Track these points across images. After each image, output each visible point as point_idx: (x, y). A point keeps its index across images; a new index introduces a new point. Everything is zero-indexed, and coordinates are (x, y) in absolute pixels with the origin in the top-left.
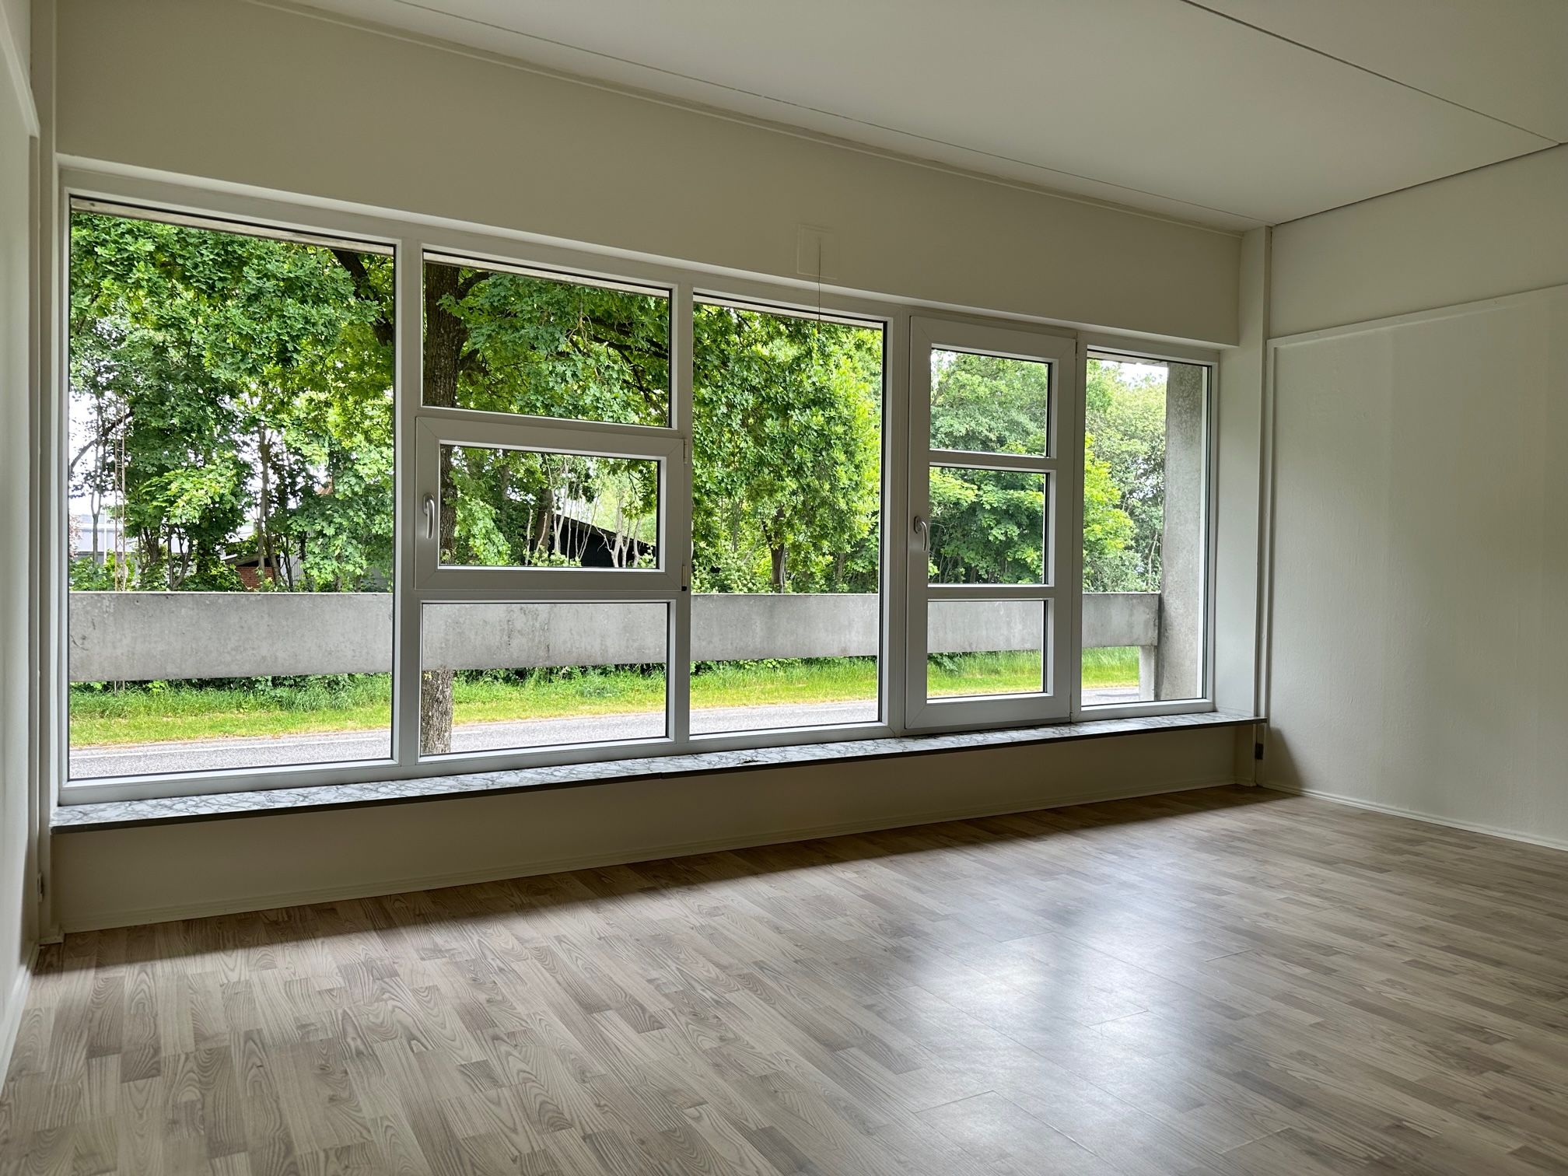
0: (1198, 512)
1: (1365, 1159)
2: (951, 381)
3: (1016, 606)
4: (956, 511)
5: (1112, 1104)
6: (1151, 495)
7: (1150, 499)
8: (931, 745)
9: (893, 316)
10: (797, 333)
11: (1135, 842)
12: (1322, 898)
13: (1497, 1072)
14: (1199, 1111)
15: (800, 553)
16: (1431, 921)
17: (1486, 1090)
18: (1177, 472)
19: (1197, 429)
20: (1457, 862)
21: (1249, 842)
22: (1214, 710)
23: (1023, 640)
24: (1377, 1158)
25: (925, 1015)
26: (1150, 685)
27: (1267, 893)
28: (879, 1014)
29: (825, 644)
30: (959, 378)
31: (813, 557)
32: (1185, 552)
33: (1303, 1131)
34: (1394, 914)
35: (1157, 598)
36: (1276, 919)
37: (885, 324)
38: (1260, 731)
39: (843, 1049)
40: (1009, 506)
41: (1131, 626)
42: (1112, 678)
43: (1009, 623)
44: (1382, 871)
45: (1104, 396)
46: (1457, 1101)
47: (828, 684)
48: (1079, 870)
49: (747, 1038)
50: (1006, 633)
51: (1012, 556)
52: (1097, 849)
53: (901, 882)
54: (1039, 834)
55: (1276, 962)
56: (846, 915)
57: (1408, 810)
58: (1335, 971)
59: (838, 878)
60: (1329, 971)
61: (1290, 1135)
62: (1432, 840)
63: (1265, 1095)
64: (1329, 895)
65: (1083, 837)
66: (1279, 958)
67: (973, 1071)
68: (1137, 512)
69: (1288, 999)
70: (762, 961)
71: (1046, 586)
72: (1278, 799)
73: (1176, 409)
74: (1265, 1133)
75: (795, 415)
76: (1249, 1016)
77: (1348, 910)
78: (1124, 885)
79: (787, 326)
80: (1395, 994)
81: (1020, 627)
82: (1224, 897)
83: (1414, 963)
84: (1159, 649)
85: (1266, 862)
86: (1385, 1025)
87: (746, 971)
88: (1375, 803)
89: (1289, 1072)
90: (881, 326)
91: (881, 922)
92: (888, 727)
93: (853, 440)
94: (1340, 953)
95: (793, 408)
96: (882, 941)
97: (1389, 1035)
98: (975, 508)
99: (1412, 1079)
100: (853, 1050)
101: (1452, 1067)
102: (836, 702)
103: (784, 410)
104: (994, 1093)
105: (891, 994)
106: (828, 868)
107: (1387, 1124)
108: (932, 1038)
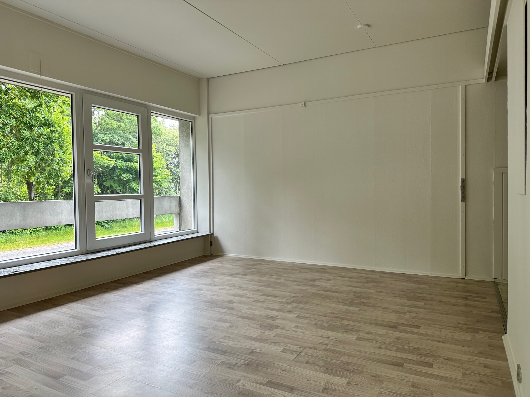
0: (191, 169)
1: (244, 364)
2: (103, 121)
3: (130, 202)
4: (107, 169)
5: (166, 369)
6: (176, 165)
7: (176, 166)
8: (98, 256)
9: (75, 92)
10: (34, 95)
11: (173, 279)
12: (230, 286)
13: (277, 328)
14: (195, 363)
15: (40, 185)
16: (259, 288)
17: (274, 335)
18: (183, 156)
19: (189, 142)
20: (265, 269)
21: (209, 272)
22: (198, 232)
23: (133, 214)
24: (247, 363)
25: (97, 356)
26: (177, 226)
27: (214, 288)
28: (77, 360)
29: (51, 221)
30: (106, 120)
31: (46, 186)
32: (187, 182)
33: (226, 361)
34: (250, 287)
35: (179, 197)
36: (217, 295)
37: (72, 95)
38: (211, 237)
39: (61, 377)
40: (127, 168)
41: (171, 207)
42: (166, 226)
43: (127, 208)
44: (246, 275)
45: (159, 131)
46: (267, 340)
47: (56, 237)
48: (154, 291)
49: (16, 384)
50: (126, 212)
51: (129, 185)
52: (160, 283)
53: (86, 308)
54: (140, 282)
55: (217, 309)
56: (63, 325)
57: (252, 256)
58: (234, 308)
59: (59, 312)
60: (232, 309)
61: (223, 363)
62: (258, 264)
63: (215, 353)
64: (232, 285)
65: (156, 280)
66: (218, 308)
67: (116, 371)
68: (173, 170)
69: (221, 320)
70: (24, 352)
71: (140, 194)
72: (217, 258)
73: (182, 135)
74: (215, 365)
75: (36, 130)
76: (209, 328)
77: (237, 289)
78: (170, 294)
79: (30, 93)
80: (250, 312)
81: (132, 209)
82: (202, 292)
83: (255, 301)
84: (180, 214)
85: (214, 278)
86: (248, 322)
87: (16, 357)
88: (244, 255)
89: (222, 343)
90: (70, 96)
91: (78, 325)
92: (80, 251)
93: (62, 140)
94: (235, 302)
95: (35, 126)
96: (78, 332)
97: (249, 324)
98: (114, 168)
99: (255, 336)
100: (66, 377)
101: (265, 330)
102: (60, 244)
103: (30, 127)
104: (124, 377)
105: (82, 351)
106: (55, 309)
107: (250, 352)
108: (99, 364)
